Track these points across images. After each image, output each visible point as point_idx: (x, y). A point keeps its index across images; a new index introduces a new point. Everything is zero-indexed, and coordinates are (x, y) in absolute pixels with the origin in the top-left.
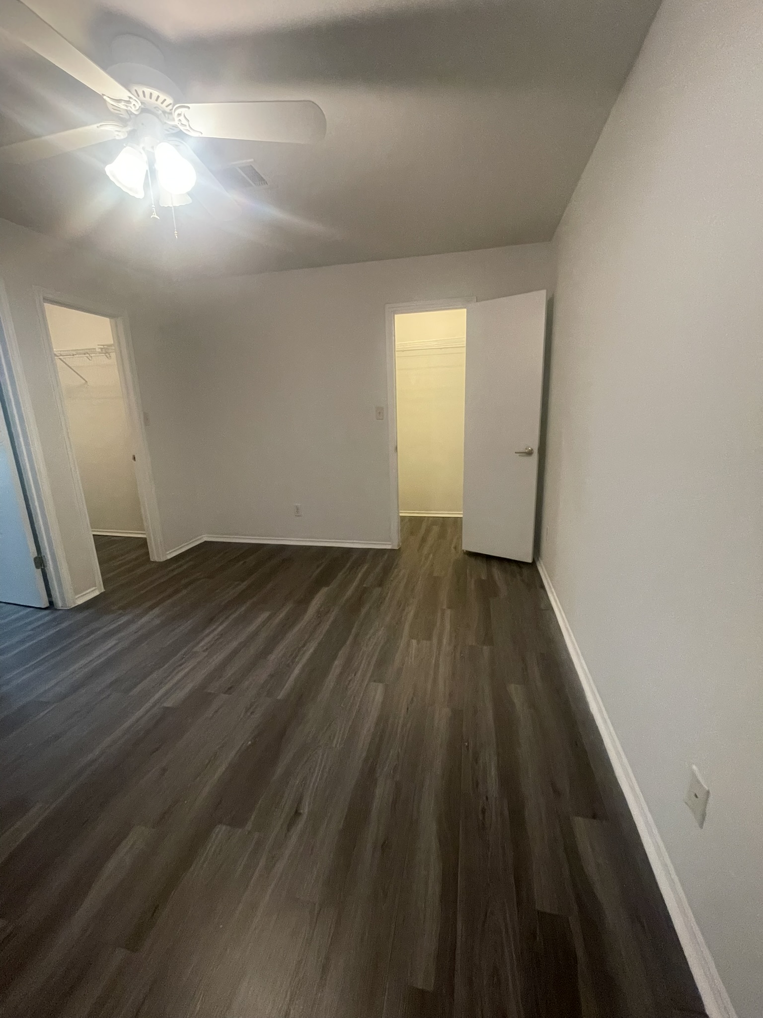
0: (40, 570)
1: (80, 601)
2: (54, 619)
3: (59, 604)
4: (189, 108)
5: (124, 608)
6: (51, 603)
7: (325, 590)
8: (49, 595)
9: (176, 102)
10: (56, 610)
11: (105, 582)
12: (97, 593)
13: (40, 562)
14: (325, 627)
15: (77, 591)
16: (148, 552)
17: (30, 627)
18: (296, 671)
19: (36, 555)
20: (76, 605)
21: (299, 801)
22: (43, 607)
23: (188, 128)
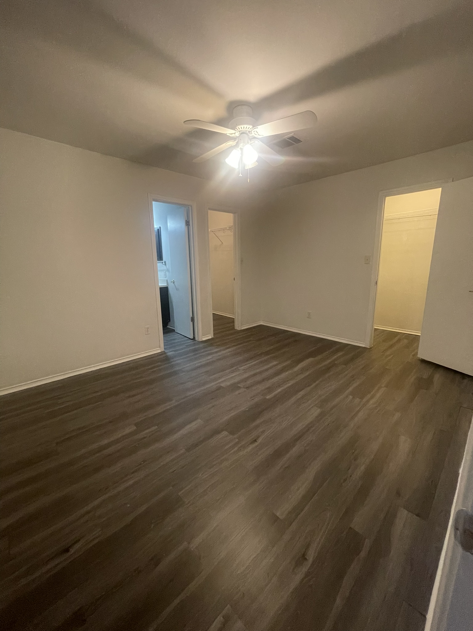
0: (192, 323)
1: (204, 339)
2: (194, 344)
3: (197, 339)
4: (258, 128)
5: (219, 345)
6: (194, 337)
7: (311, 359)
8: (194, 334)
9: (253, 127)
10: (196, 341)
11: (214, 334)
12: (210, 337)
13: (193, 319)
14: (302, 376)
15: (204, 335)
16: (234, 325)
17: (185, 345)
18: (279, 390)
19: (192, 316)
20: (202, 340)
21: (258, 437)
22: (191, 338)
23: (258, 135)
